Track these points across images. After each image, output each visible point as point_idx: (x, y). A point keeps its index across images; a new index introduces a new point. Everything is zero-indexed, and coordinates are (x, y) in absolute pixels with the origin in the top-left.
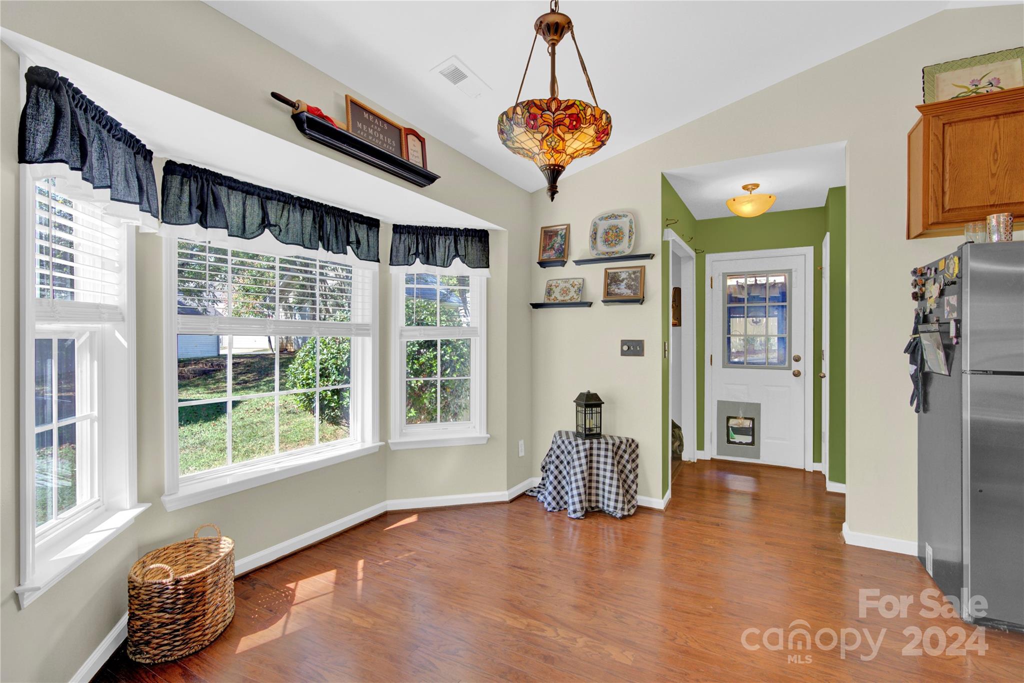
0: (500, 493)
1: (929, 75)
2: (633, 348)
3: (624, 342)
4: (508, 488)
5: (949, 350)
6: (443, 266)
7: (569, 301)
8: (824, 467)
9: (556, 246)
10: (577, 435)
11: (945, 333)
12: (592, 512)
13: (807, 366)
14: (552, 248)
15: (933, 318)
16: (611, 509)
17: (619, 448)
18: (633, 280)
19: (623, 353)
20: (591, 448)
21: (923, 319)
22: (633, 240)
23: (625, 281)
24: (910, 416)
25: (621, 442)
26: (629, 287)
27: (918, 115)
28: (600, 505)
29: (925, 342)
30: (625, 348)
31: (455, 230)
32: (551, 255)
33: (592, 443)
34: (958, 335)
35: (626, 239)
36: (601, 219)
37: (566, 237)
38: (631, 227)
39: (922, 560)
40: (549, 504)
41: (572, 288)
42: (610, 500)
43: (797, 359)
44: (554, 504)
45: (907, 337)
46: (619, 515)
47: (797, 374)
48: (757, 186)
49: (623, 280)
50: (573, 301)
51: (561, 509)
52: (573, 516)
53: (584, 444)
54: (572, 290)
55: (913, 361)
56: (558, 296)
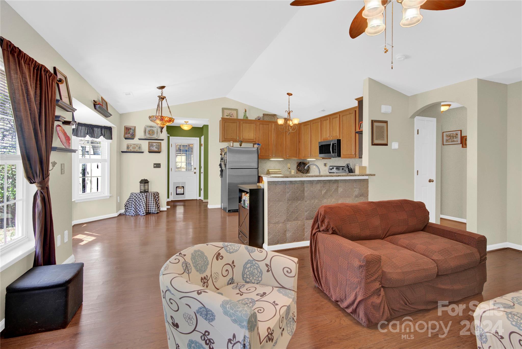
0: (114, 214)
1: (223, 109)
2: (157, 166)
3: (154, 164)
4: (117, 212)
5: (225, 165)
6: (97, 138)
7: (136, 151)
8: (202, 198)
9: (131, 133)
10: (141, 192)
11: (225, 162)
12: (148, 213)
13: (197, 171)
14: (129, 133)
15: (223, 159)
16: (154, 211)
17: (154, 194)
18: (158, 146)
19: (154, 167)
20: (147, 195)
21: (222, 159)
22: (158, 135)
23: (155, 146)
24: (219, 178)
25: (155, 193)
26: (156, 148)
27: (221, 119)
28: (150, 211)
29: (222, 164)
30: (155, 166)
31: (101, 126)
32: (129, 136)
33: (147, 194)
34: (226, 162)
35: (156, 134)
36: (147, 127)
37: (134, 130)
38: (157, 131)
39: (221, 208)
40: (133, 214)
41: (137, 147)
42: (153, 209)
43: (195, 169)
44: (135, 213)
45: (219, 163)
46: (156, 212)
47: (195, 173)
48: (188, 122)
49: (154, 146)
50: (138, 151)
51: (137, 215)
52: (143, 215)
53: (144, 194)
54: (137, 148)
55: (220, 168)
56: (131, 149)
